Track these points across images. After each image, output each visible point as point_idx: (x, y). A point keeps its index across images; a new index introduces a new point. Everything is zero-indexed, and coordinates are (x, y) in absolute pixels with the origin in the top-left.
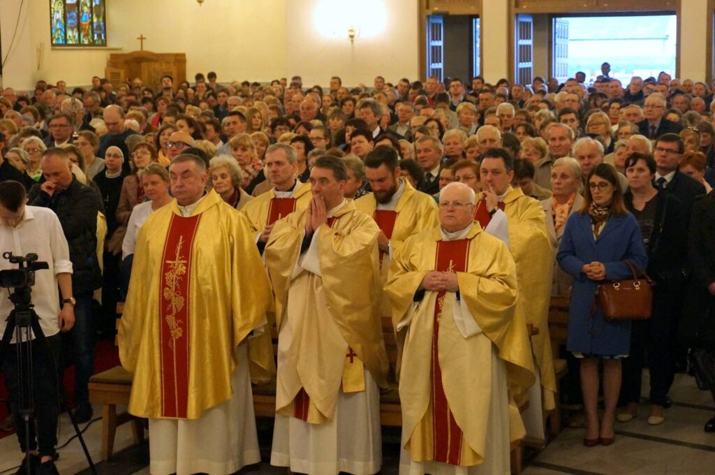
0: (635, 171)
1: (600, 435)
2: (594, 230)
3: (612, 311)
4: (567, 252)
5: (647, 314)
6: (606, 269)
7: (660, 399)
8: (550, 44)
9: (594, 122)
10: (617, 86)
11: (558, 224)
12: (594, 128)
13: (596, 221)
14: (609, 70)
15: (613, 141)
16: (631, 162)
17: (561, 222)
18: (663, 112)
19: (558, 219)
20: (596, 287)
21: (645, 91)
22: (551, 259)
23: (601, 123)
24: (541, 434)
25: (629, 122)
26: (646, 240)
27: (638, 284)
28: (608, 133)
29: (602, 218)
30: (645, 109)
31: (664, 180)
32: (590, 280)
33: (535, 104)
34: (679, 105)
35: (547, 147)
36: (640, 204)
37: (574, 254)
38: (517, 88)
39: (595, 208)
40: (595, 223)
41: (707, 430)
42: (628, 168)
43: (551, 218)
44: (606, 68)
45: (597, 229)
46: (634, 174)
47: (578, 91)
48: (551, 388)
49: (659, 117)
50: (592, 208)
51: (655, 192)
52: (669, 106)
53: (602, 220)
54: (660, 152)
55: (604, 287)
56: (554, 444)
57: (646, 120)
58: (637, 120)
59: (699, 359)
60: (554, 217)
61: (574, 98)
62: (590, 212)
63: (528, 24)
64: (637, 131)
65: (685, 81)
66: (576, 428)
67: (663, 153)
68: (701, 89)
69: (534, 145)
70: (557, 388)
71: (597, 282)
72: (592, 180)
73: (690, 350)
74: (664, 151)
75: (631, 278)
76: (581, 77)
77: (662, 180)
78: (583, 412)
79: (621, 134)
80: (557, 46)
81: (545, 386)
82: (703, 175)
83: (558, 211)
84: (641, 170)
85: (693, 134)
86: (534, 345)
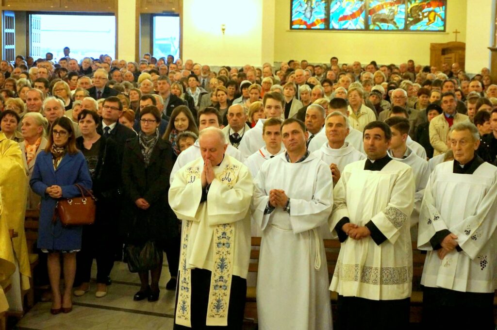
0: (85, 122)
1: (62, 306)
2: (54, 163)
3: (68, 218)
4: (36, 179)
5: (91, 220)
6: (62, 190)
7: (104, 279)
8: (28, 33)
9: (58, 88)
10: (74, 64)
11: (29, 159)
12: (58, 93)
13: (55, 157)
14: (69, 52)
15: (72, 101)
16: (82, 116)
17: (31, 158)
18: (106, 82)
19: (28, 155)
20: (56, 203)
21: (93, 68)
22: (26, 184)
23: (62, 89)
24: (20, 307)
25: (82, 89)
26: (93, 170)
27: (85, 200)
28: (68, 96)
29: (60, 155)
30: (94, 80)
31: (109, 128)
32: (51, 197)
33: (17, 74)
34: (117, 78)
35: (25, 105)
36: (88, 145)
37: (42, 181)
38: (4, 63)
39: (55, 148)
40: (55, 158)
41: (136, 299)
42: (80, 120)
43: (24, 155)
44: (67, 51)
45: (56, 163)
46: (84, 124)
47: (47, 66)
48: (27, 274)
49: (103, 85)
50: (53, 148)
51: (99, 137)
52: (110, 78)
53: (59, 156)
54: (107, 109)
55: (61, 202)
56: (29, 314)
57: (95, 87)
58: (88, 87)
59: (130, 251)
60: (26, 153)
61: (44, 71)
62: (52, 151)
63: (11, 18)
64: (88, 95)
65: (121, 61)
66: (46, 301)
67: (109, 109)
68: (132, 67)
69: (15, 104)
70: (32, 274)
71: (56, 199)
72: (55, 128)
73: (124, 245)
74: (110, 108)
75: (79, 196)
76: (50, 56)
77: (107, 128)
78: (50, 290)
79: (77, 96)
80: (32, 34)
81: (23, 273)
82: (132, 125)
83: (28, 149)
84: (89, 122)
85: (125, 98)
86: (14, 244)
